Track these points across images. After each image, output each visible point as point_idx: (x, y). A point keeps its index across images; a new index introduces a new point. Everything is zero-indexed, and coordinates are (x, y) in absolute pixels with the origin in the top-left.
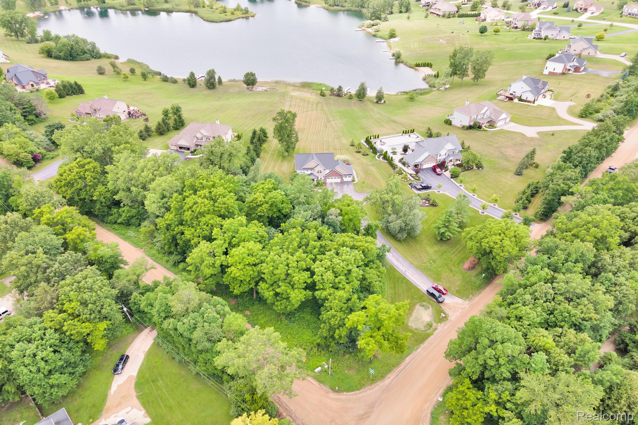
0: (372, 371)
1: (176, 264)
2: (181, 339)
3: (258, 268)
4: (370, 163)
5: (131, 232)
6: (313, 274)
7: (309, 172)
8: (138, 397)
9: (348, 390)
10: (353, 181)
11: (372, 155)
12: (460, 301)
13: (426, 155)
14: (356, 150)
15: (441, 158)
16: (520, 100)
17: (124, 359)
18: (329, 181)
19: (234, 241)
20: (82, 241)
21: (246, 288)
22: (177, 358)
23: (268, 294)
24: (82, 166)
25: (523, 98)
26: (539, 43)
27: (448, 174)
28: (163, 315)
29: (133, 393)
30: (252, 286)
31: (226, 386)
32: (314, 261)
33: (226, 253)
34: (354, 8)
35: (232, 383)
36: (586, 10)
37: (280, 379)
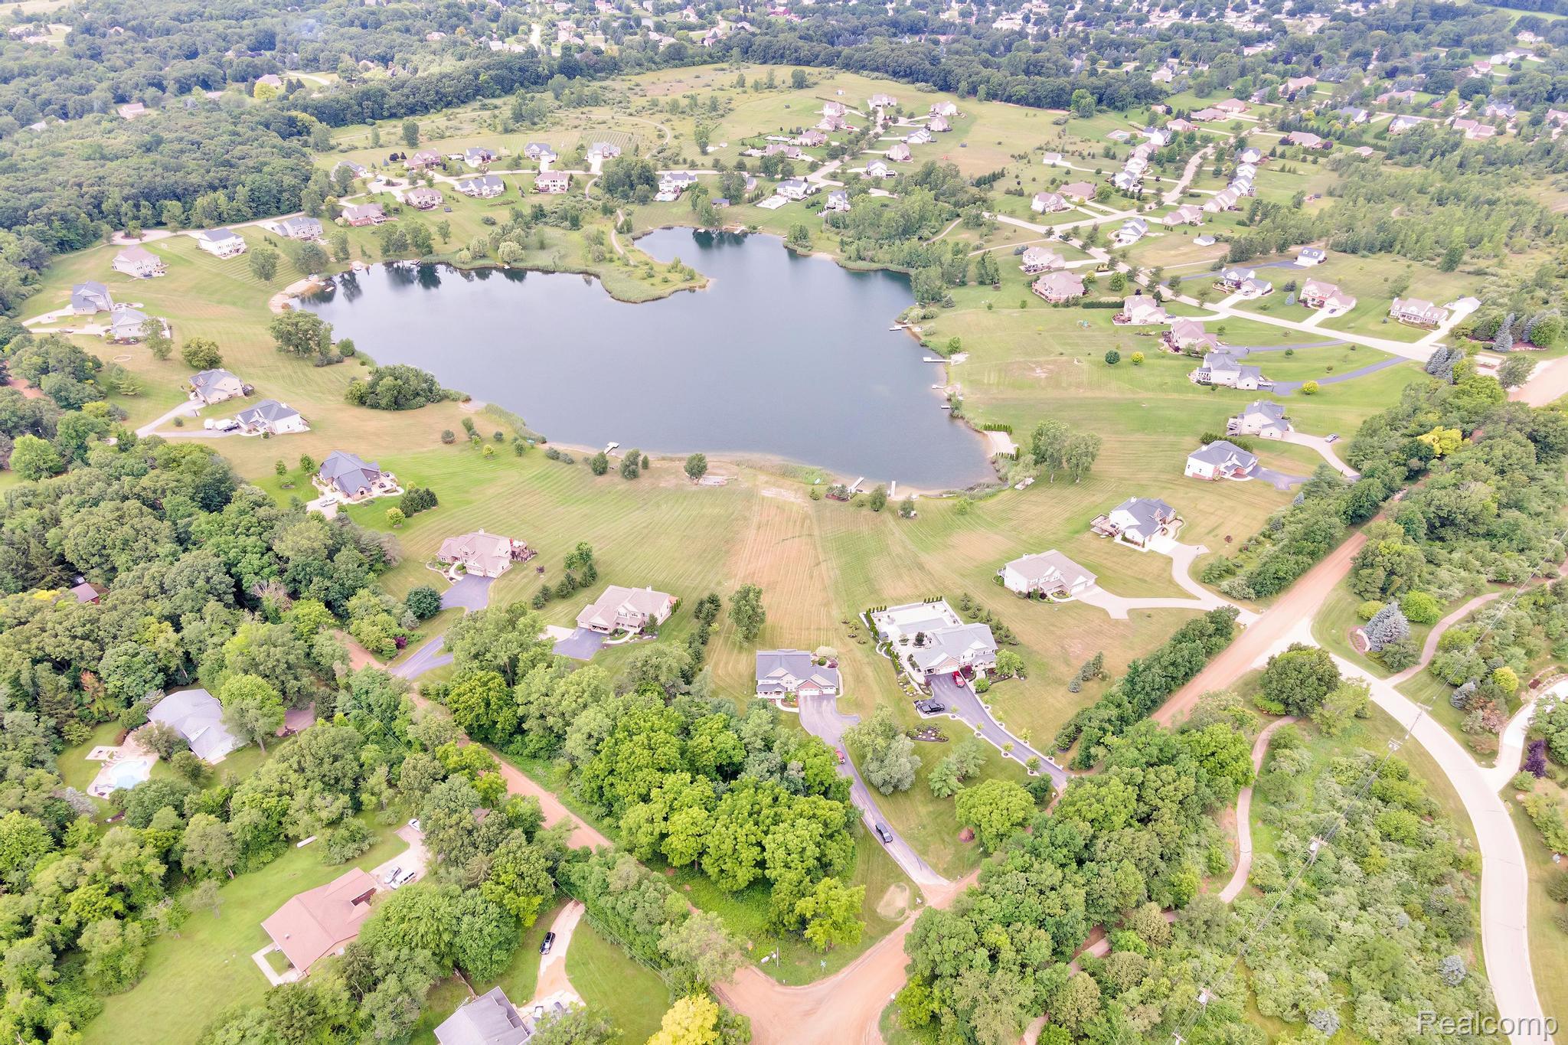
0: (823, 964)
1: (599, 818)
2: (617, 919)
3: (703, 840)
4: (866, 660)
5: (538, 767)
6: (764, 849)
7: (775, 682)
8: (570, 980)
9: (796, 984)
10: (838, 693)
11: (872, 642)
12: (944, 882)
13: (944, 656)
14: (850, 631)
15: (967, 660)
16: (1125, 539)
17: (550, 937)
18: (802, 693)
19: (676, 804)
20: (496, 791)
21: (687, 861)
22: (609, 939)
23: (712, 871)
24: (485, 684)
25: (1128, 536)
26: (1204, 398)
27: (972, 686)
28: (599, 891)
29: (564, 976)
30: (695, 857)
31: (663, 973)
32: (766, 833)
33: (666, 819)
34: (894, 267)
35: (670, 970)
36: (1321, 305)
37: (722, 965)
